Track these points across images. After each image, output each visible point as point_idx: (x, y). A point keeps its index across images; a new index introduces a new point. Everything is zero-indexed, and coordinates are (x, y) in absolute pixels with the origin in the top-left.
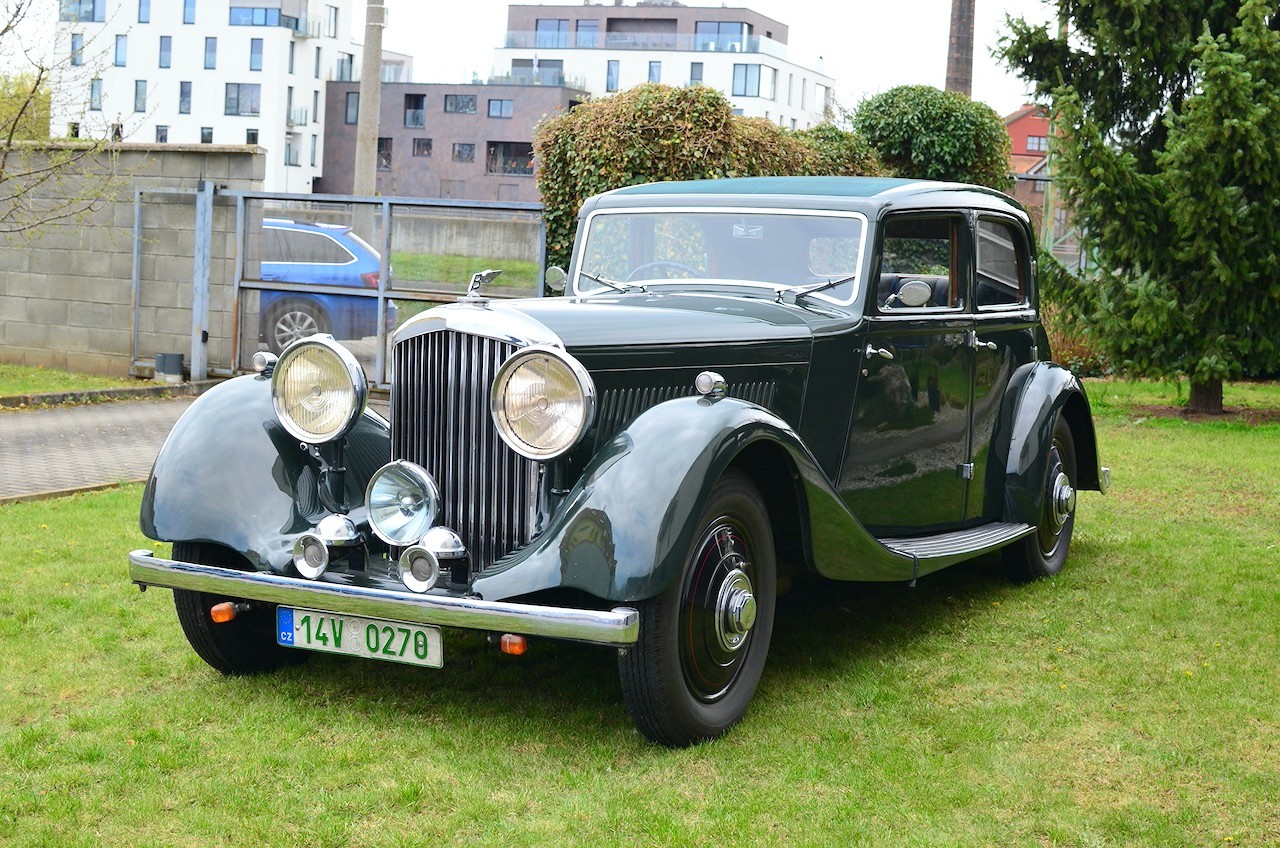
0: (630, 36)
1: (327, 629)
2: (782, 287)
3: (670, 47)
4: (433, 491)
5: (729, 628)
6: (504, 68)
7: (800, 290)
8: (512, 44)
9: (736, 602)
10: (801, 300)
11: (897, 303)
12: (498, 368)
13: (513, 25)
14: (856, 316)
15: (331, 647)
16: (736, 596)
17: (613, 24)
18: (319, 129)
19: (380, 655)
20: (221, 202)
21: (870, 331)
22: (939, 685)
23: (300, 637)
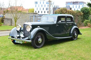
0: (75, 4)
3: (77, 4)
4: (23, 33)
6: (65, 6)
7: (53, 21)
8: (66, 5)
13: (66, 3)
16: (40, 40)
17: (73, 3)
18: (53, 11)
20: (35, 16)
23: (16, 42)
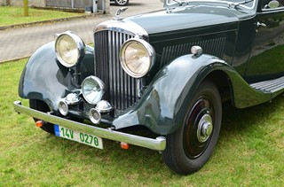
1: (68, 133)
2: (231, 3)
5: (202, 134)
7: (236, 4)
9: (205, 126)
10: (236, 7)
11: (268, 7)
12: (121, 46)
14: (254, 13)
15: (70, 138)
16: (205, 124)
19: (84, 143)
21: (259, 17)
22: (277, 138)
23: (61, 134)
